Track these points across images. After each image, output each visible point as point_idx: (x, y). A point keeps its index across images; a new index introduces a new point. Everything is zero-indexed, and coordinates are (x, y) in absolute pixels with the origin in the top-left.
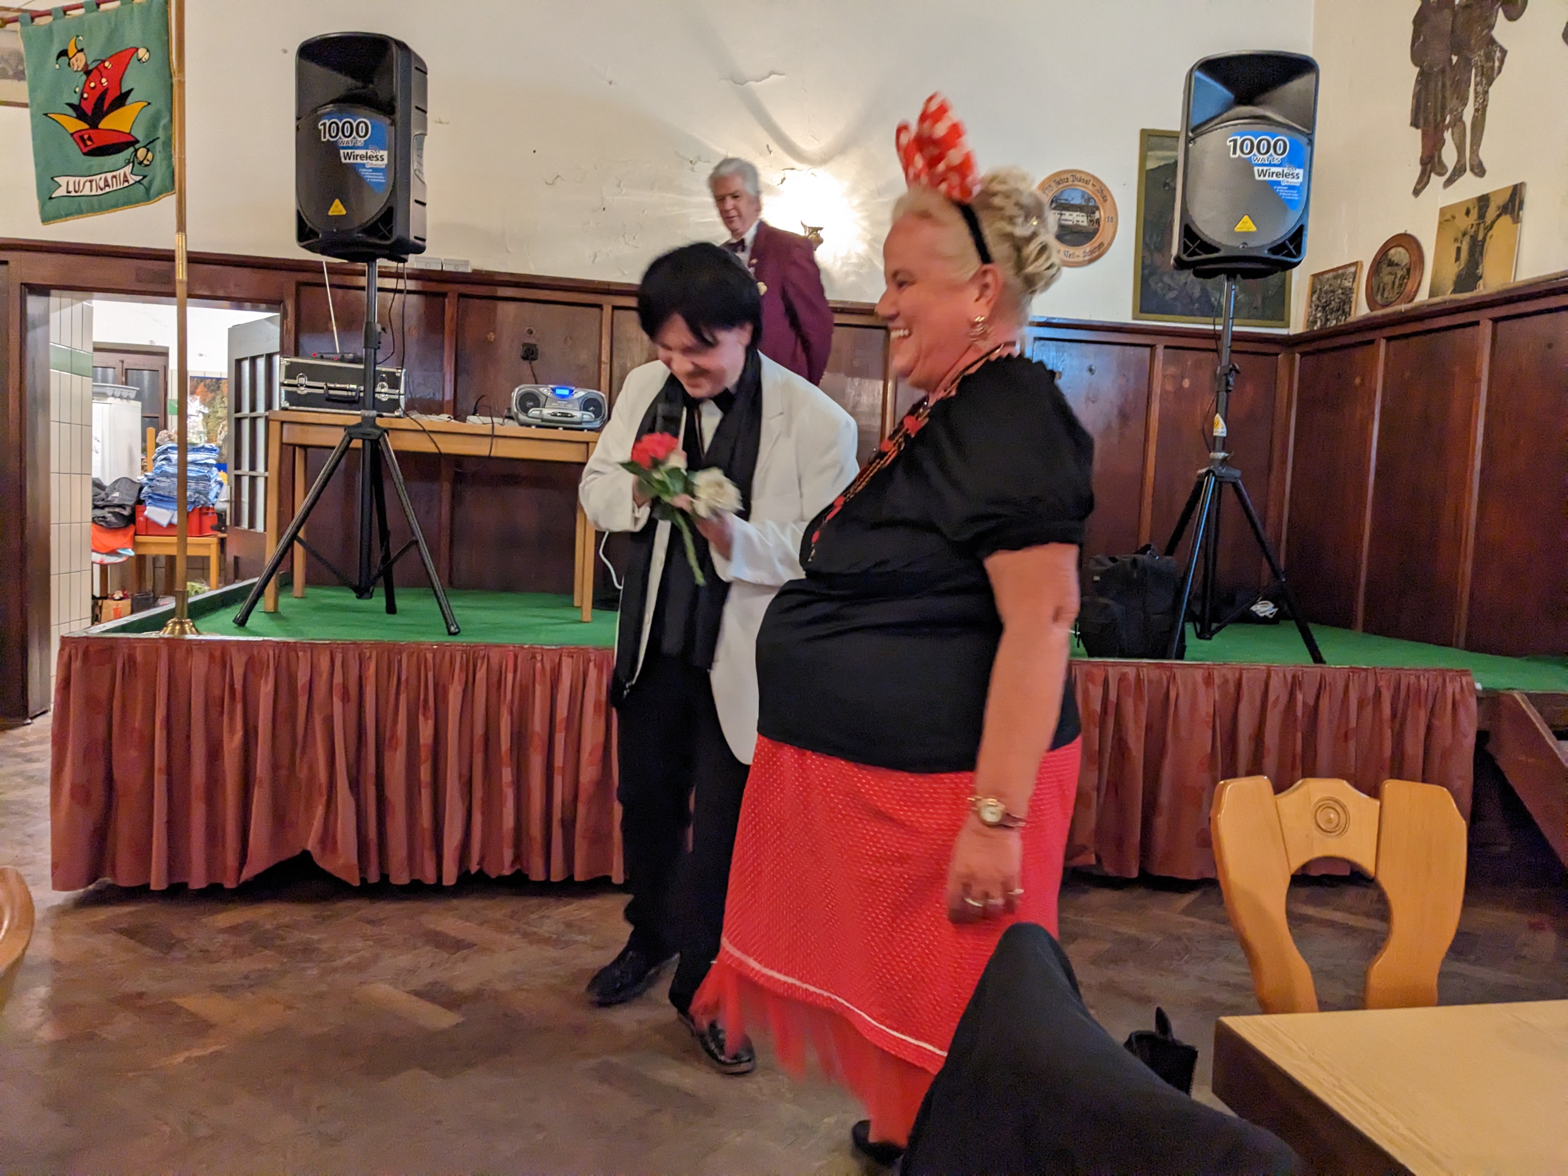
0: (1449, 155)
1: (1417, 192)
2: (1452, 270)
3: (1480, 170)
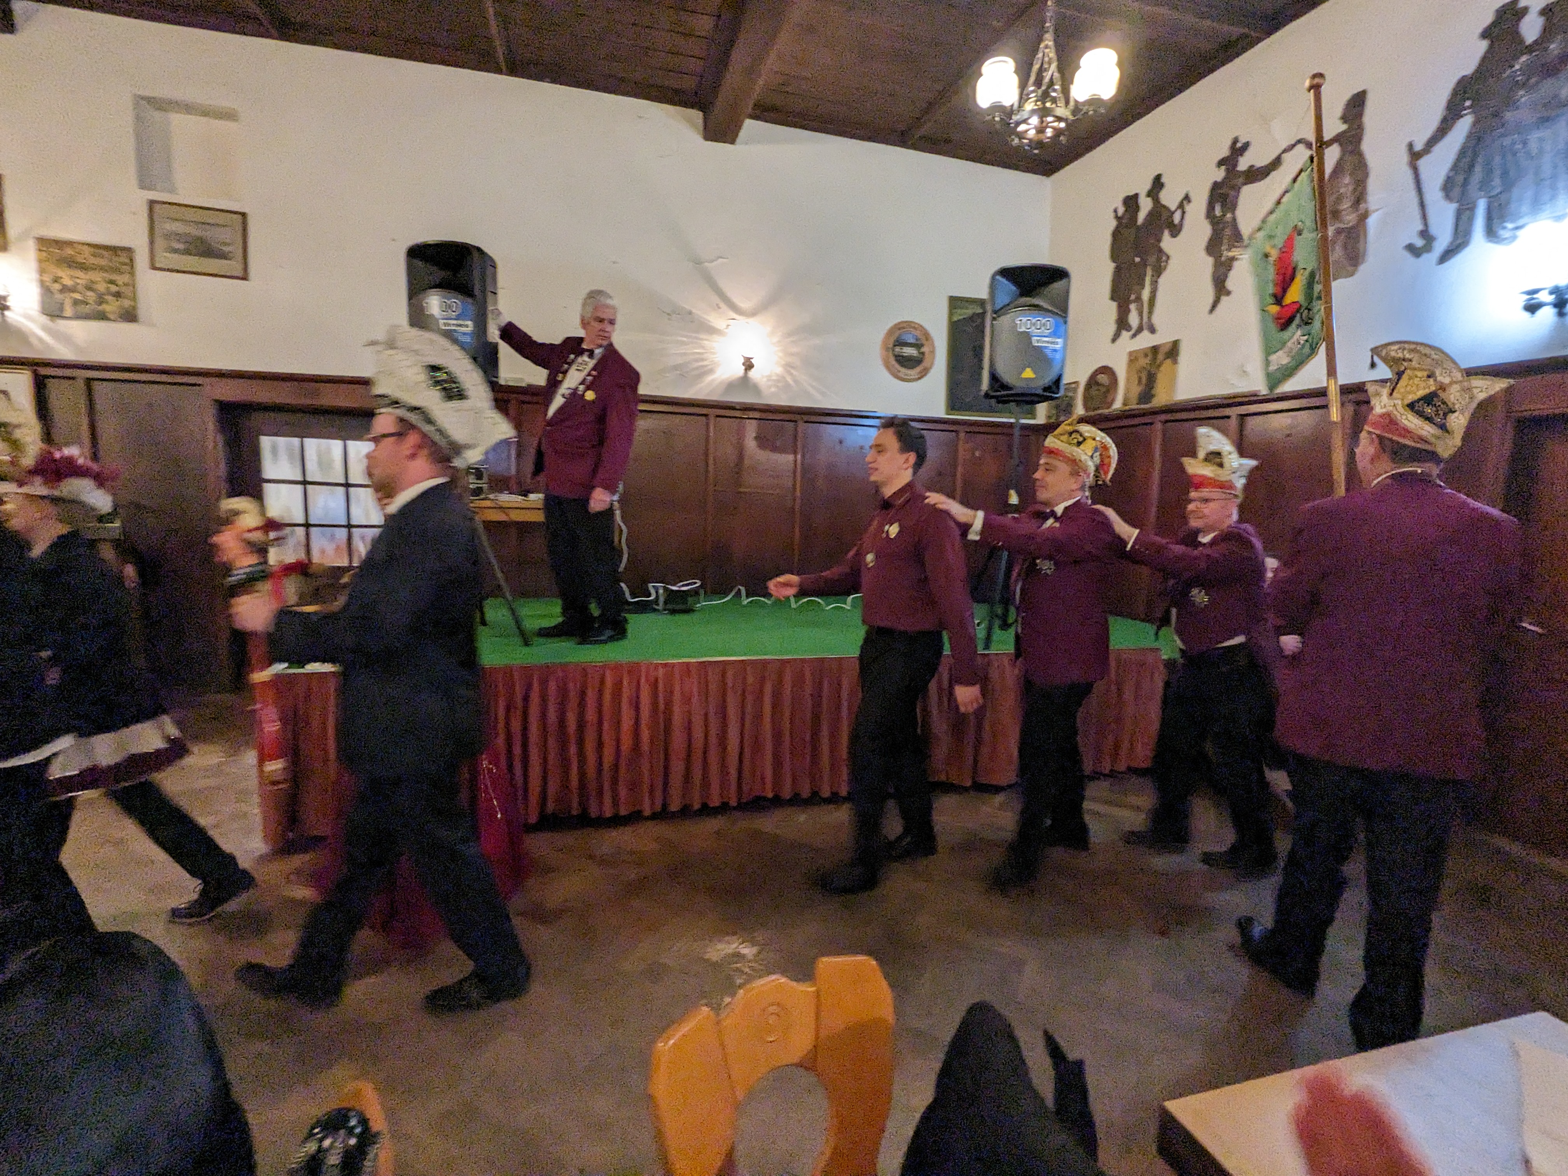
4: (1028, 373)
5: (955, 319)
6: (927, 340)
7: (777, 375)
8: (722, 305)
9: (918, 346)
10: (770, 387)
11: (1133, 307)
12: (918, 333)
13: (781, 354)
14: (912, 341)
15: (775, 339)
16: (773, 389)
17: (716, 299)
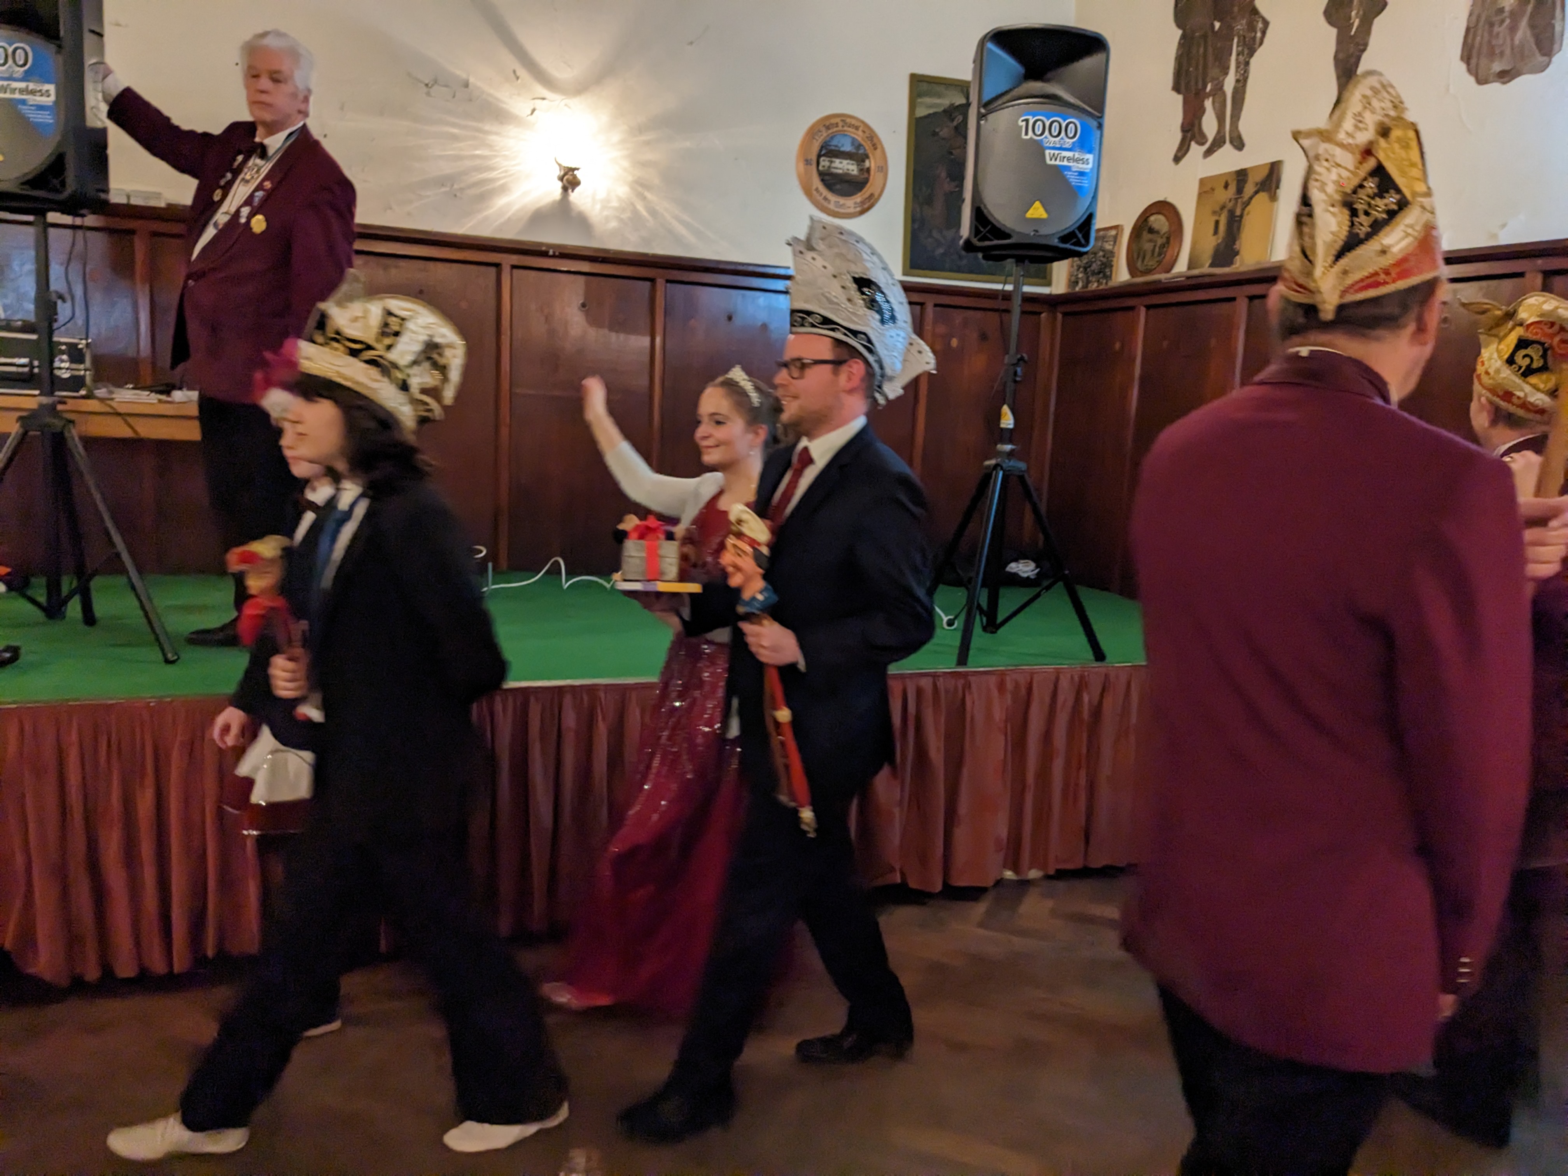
0: (1209, 125)
1: (1177, 159)
2: (1210, 243)
3: (1239, 144)
4: (1037, 211)
5: (921, 112)
6: (875, 147)
7: (620, 199)
8: (522, 72)
9: (859, 157)
10: (607, 219)
11: (1208, 104)
12: (859, 136)
13: (626, 164)
14: (847, 148)
15: (616, 137)
16: (613, 224)
17: (511, 62)
